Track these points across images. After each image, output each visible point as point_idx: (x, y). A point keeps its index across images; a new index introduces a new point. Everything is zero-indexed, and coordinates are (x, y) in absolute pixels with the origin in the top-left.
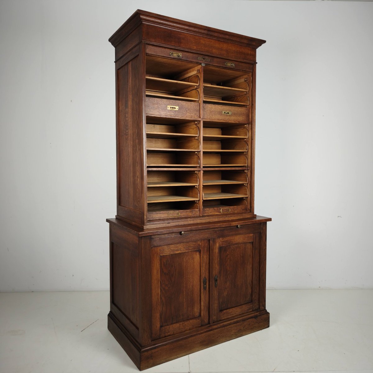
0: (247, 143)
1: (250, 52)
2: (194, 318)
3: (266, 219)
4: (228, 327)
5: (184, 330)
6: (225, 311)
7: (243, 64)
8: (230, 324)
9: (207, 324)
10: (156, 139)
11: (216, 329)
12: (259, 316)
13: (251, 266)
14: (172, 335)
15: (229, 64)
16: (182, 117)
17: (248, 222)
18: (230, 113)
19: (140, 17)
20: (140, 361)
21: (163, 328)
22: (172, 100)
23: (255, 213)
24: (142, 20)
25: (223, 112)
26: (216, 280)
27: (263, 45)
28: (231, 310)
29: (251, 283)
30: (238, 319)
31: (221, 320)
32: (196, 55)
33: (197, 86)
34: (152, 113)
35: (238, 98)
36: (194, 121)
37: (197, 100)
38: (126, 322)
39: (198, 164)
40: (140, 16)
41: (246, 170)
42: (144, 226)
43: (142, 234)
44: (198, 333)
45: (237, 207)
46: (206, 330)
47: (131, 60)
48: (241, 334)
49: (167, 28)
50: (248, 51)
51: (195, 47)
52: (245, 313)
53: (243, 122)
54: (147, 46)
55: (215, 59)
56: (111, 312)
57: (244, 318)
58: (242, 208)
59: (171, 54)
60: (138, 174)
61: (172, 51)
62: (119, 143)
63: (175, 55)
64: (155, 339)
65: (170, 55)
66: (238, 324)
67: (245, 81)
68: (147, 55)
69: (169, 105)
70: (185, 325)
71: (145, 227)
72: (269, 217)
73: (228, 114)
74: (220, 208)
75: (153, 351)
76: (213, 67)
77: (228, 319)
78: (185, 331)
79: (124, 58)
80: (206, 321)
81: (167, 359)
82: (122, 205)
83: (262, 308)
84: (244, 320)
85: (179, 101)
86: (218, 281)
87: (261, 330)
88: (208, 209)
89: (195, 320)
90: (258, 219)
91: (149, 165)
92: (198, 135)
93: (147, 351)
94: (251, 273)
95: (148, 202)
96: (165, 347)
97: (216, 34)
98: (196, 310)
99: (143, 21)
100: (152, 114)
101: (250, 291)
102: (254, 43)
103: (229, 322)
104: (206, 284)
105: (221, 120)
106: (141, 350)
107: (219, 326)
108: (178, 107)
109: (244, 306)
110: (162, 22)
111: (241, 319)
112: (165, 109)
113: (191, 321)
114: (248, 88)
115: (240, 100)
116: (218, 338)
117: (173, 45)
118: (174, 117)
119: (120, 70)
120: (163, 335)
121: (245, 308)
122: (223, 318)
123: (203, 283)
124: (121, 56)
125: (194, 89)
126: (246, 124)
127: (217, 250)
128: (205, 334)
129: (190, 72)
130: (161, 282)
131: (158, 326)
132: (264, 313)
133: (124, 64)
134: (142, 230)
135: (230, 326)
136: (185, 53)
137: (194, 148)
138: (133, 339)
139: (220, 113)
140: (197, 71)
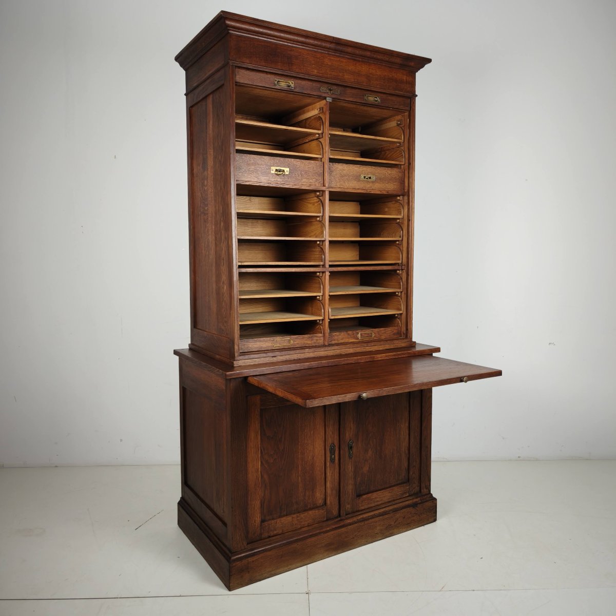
0: (402, 226)
1: (405, 79)
2: (316, 507)
3: (431, 349)
4: (370, 520)
5: (299, 526)
6: (364, 496)
7: (394, 98)
8: (373, 517)
9: (337, 517)
10: (254, 221)
11: (350, 524)
12: (420, 503)
13: (407, 425)
14: (280, 534)
15: (371, 99)
16: (295, 185)
17: (403, 354)
18: (373, 178)
19: (225, 24)
20: (230, 576)
21: (266, 523)
22: (278, 158)
23: (413, 340)
24: (228, 28)
25: (363, 177)
26: (351, 447)
27: (426, 66)
28: (375, 495)
29: (407, 452)
30: (387, 509)
31: (359, 511)
32: (318, 85)
33: (319, 134)
34: (246, 180)
35: (386, 153)
36: (315, 191)
37: (320, 156)
38: (207, 515)
39: (322, 261)
40: (225, 22)
41: (399, 270)
42: (235, 362)
43: (231, 375)
44: (321, 531)
45: (385, 330)
46: (334, 527)
47: (212, 93)
48: (391, 532)
49: (269, 40)
50: (401, 76)
51: (316, 71)
52: (398, 499)
53: (395, 193)
54: (237, 70)
55: (349, 91)
56: (182, 498)
57: (395, 506)
58: (393, 331)
59: (276, 82)
60: (224, 278)
61: (277, 79)
62: (194, 228)
63: (283, 84)
64: (253, 541)
65: (275, 85)
66: (386, 516)
67: (398, 125)
68: (238, 84)
69: (273, 166)
70: (302, 519)
71: (236, 364)
72: (436, 345)
73: (369, 180)
74: (357, 331)
75: (250, 559)
76: (345, 103)
77: (370, 509)
78: (301, 528)
79: (201, 88)
80: (335, 512)
81: (273, 572)
82: (198, 327)
83: (424, 491)
84: (395, 510)
85: (290, 159)
86: (354, 449)
87: (423, 525)
88: (337, 333)
89: (317, 511)
90: (418, 349)
91: (243, 264)
92: (321, 214)
93: (241, 559)
94: (407, 436)
95: (241, 323)
96: (269, 553)
97: (349, 50)
98: (319, 496)
99: (230, 30)
100: (246, 182)
101: (406, 464)
102: (412, 64)
103: (372, 513)
104: (334, 454)
105: (358, 189)
106: (230, 558)
107: (355, 519)
108: (288, 169)
109: (395, 488)
110: (261, 30)
111: (391, 508)
112: (268, 173)
113: (310, 512)
114: (403, 137)
115: (389, 156)
116: (353, 538)
117: (279, 67)
118: (281, 186)
119: (194, 108)
120: (266, 535)
121: (397, 491)
122: (363, 508)
123: (331, 452)
124: (195, 85)
125: (314, 140)
126: (399, 196)
128: (332, 532)
129: (308, 111)
130: (263, 450)
131: (258, 519)
132: (428, 499)
133: (201, 98)
134: (232, 368)
135: (373, 520)
136: (300, 81)
137: (314, 235)
138: (218, 540)
139: (357, 178)
140: (319, 110)
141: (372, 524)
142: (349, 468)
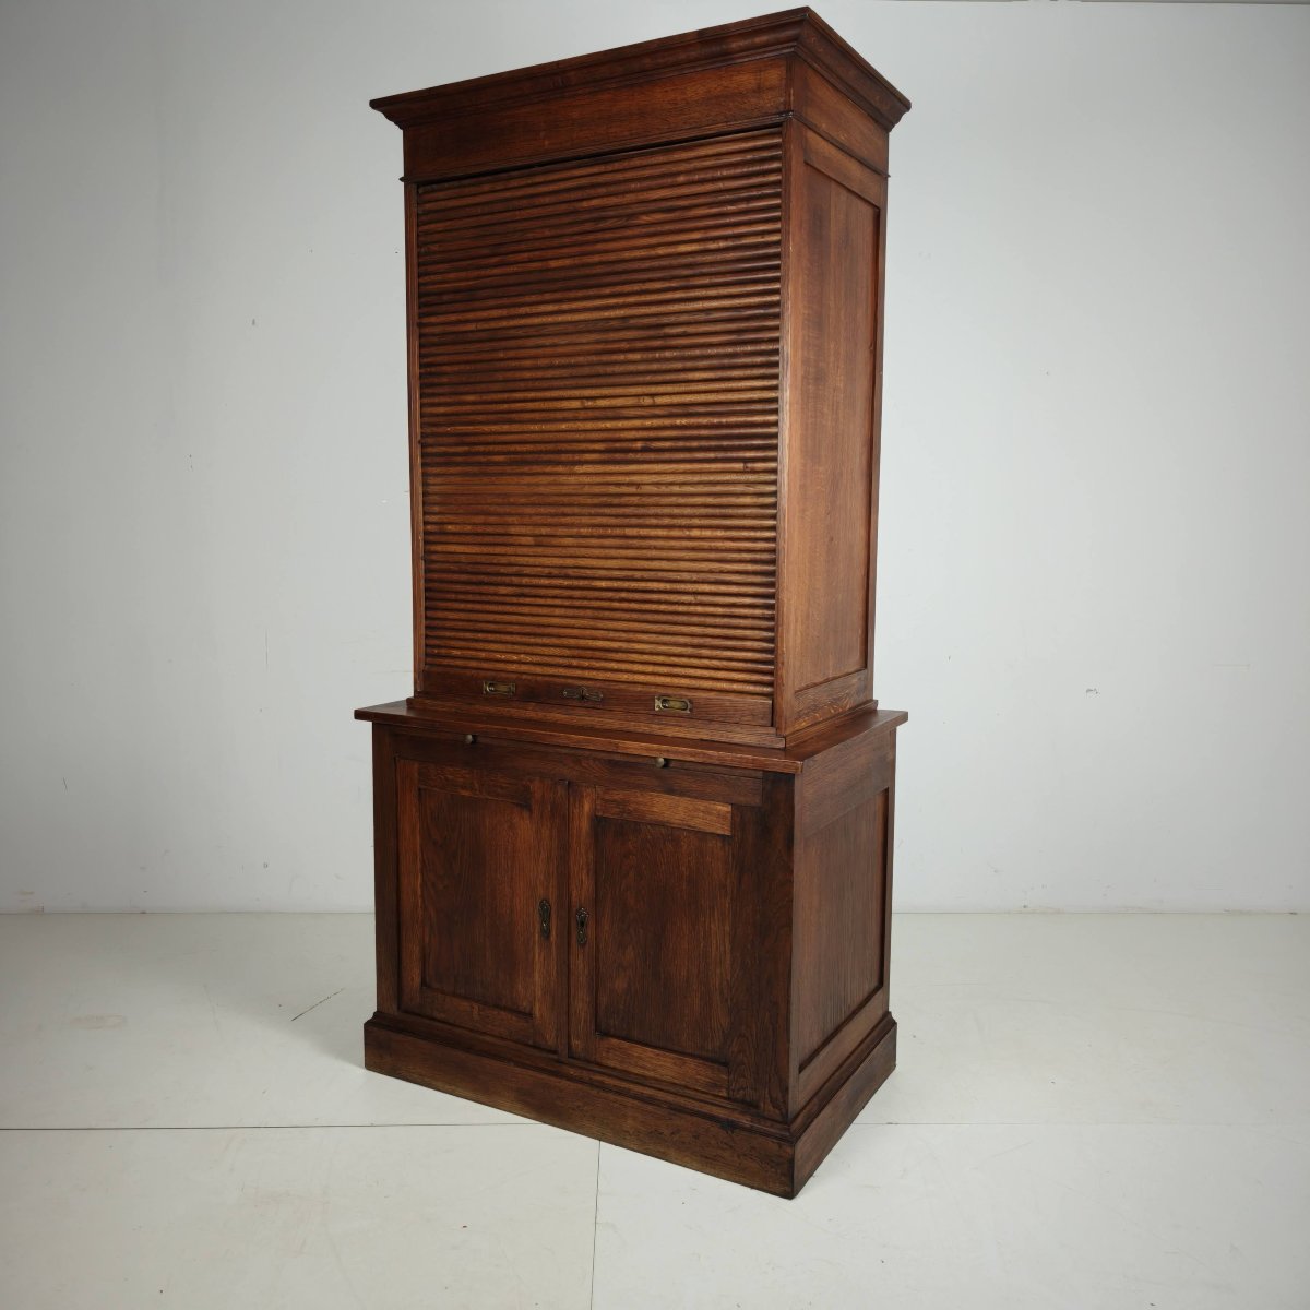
2: (516, 1011)
4: (612, 1096)
5: (481, 1029)
6: (614, 1041)
8: (621, 1092)
11: (570, 1078)
12: (745, 1130)
14: (449, 1024)
21: (429, 993)
26: (583, 923)
28: (638, 1050)
30: (661, 1095)
31: (599, 1064)
57: (682, 1101)
66: (650, 1108)
77: (624, 1075)
78: (484, 1033)
80: (550, 1039)
81: (425, 1080)
86: (591, 931)
89: (514, 1018)
93: (380, 1026)
98: (523, 991)
104: (547, 922)
107: (585, 1074)
109: (692, 1062)
111: (670, 1098)
113: (503, 1014)
121: (699, 1071)
122: (611, 1063)
127: (584, 825)
131: (417, 980)
135: (619, 1098)
141: (616, 1105)
142: (580, 964)
